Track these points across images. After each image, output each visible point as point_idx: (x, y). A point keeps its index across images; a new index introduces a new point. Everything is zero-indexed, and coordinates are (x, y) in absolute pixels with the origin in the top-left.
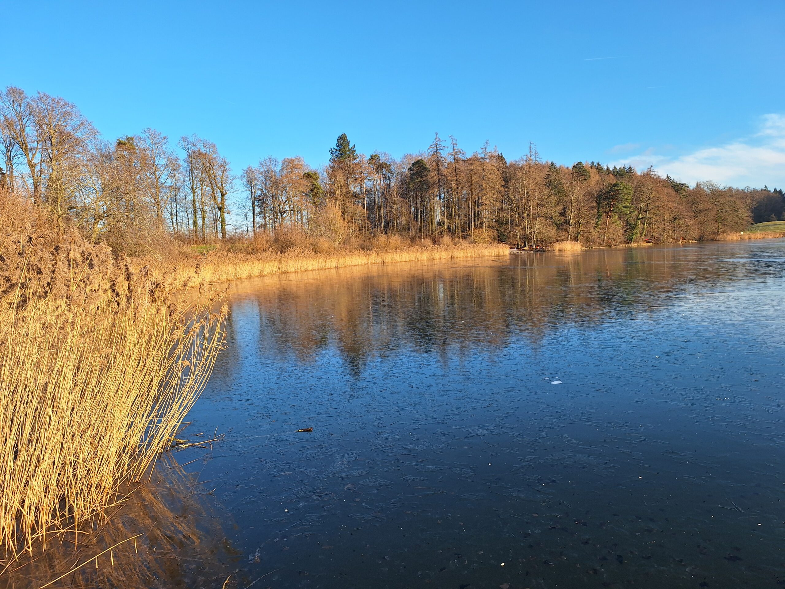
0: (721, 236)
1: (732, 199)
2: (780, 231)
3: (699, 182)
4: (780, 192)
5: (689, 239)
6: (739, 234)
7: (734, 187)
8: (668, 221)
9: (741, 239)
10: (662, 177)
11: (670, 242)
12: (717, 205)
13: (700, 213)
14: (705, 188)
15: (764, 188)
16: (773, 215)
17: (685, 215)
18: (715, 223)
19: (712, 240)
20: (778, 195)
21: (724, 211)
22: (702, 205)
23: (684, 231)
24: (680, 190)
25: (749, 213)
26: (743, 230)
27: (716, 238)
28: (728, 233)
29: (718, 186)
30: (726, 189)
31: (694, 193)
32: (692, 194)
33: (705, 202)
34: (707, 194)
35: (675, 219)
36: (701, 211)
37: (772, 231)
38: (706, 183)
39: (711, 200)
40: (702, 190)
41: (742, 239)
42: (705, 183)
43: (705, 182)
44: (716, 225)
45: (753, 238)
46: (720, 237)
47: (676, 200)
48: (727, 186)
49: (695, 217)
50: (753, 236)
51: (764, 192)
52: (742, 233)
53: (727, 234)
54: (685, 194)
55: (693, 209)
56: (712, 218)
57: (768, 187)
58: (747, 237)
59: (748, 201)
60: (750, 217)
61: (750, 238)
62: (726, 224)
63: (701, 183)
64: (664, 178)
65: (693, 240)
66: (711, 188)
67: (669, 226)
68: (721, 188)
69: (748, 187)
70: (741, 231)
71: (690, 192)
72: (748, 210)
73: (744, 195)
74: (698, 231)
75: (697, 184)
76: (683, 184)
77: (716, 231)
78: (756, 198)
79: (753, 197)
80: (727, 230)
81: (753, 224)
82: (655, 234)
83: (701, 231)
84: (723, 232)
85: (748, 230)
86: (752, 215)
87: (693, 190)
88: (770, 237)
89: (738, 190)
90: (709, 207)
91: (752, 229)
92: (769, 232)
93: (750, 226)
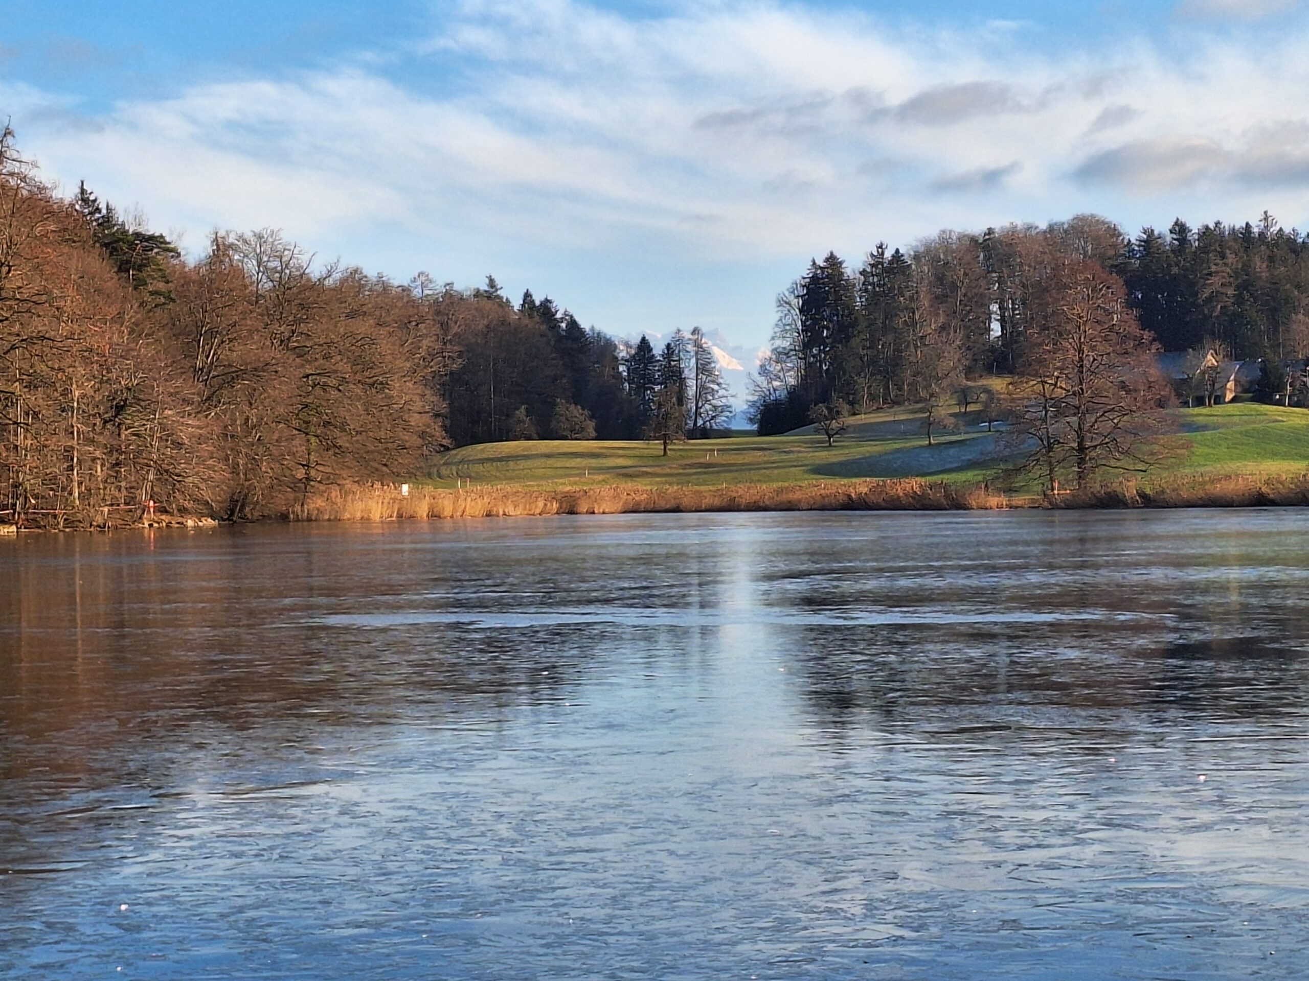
0: (320, 502)
1: (363, 327)
2: (548, 486)
3: (222, 233)
4: (545, 310)
5: (183, 511)
6: (394, 494)
7: (371, 271)
8: (87, 418)
9: (400, 516)
10: (57, 194)
11: (99, 520)
12: (300, 352)
13: (231, 383)
14: (251, 265)
15: (484, 287)
16: (521, 412)
17: (160, 390)
18: (293, 437)
19: (284, 517)
20: (535, 324)
21: (332, 382)
22: (238, 347)
23: (160, 471)
24: (140, 268)
25: (433, 400)
26: (410, 476)
27: (298, 508)
28: (348, 484)
29: (304, 259)
30: (337, 276)
31: (201, 284)
32: (193, 288)
33: (251, 332)
34: (258, 296)
35: (120, 409)
36: (232, 376)
37: (518, 487)
38: (253, 240)
39: (275, 327)
40: (238, 273)
41: (404, 518)
42: (245, 242)
43: (249, 235)
44: (298, 445)
45: (448, 512)
46: (316, 503)
47: (120, 316)
48: (342, 266)
49: (209, 401)
50: (447, 506)
51: (488, 305)
52: (405, 488)
53: (345, 494)
54: (161, 286)
55: (199, 364)
56: (281, 410)
57: (499, 283)
58: (422, 510)
59: (425, 343)
60: (437, 415)
61: (435, 516)
62: (340, 442)
63: (231, 239)
64: (67, 202)
65: (201, 516)
66: (275, 270)
67: (92, 441)
68: (315, 271)
69: (424, 278)
70: (398, 478)
71: (186, 279)
72: (425, 381)
73: (411, 311)
74: (221, 473)
75: (216, 240)
76: (151, 238)
77: (300, 474)
78: (455, 329)
79: (445, 327)
80: (345, 473)
81: (447, 449)
82: (29, 482)
83: (235, 470)
84: (331, 480)
85: (430, 475)
86: (444, 406)
87: (198, 267)
88: (510, 510)
89: (386, 288)
90: (266, 356)
91: (444, 471)
92: (509, 487)
93: (438, 459)
